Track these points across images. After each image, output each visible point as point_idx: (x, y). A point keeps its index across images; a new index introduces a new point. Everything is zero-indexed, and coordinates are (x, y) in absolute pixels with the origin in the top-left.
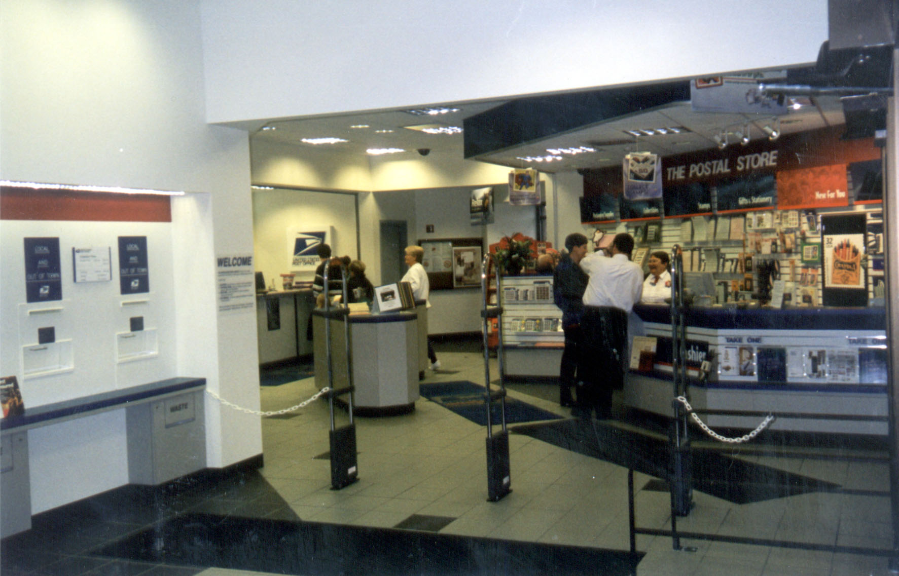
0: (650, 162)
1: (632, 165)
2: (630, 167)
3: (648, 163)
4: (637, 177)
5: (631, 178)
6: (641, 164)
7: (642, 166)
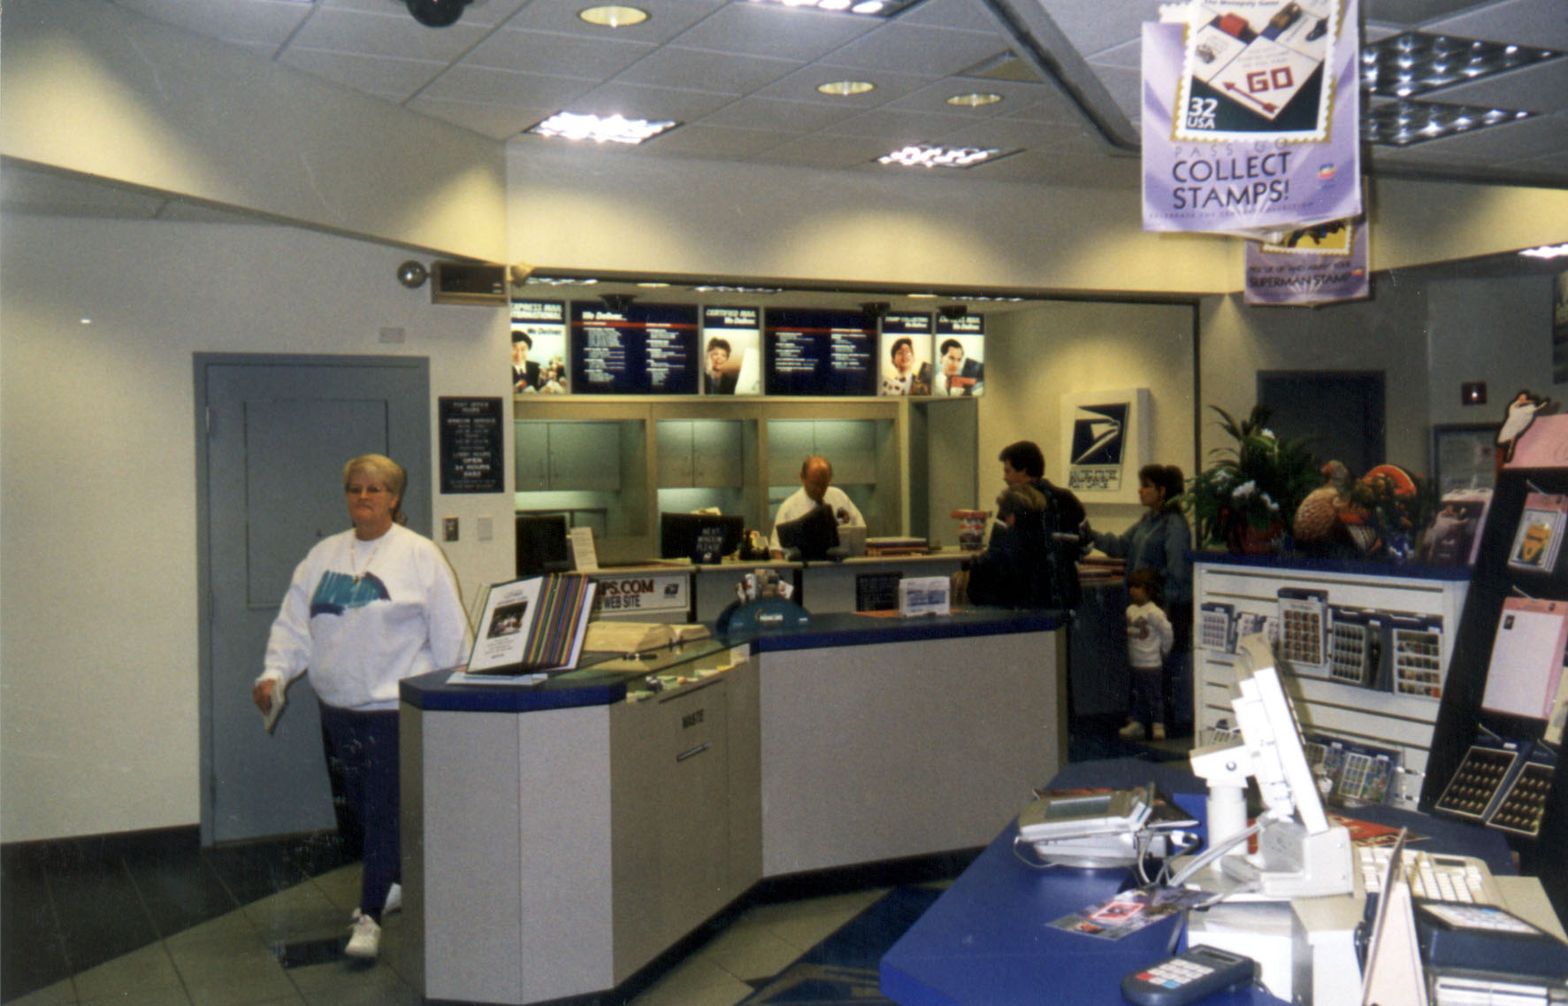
0: (1309, 25)
1: (1207, 56)
2: (1194, 66)
3: (1293, 38)
4: (1233, 116)
5: (1192, 124)
6: (1260, 43)
7: (1263, 54)
